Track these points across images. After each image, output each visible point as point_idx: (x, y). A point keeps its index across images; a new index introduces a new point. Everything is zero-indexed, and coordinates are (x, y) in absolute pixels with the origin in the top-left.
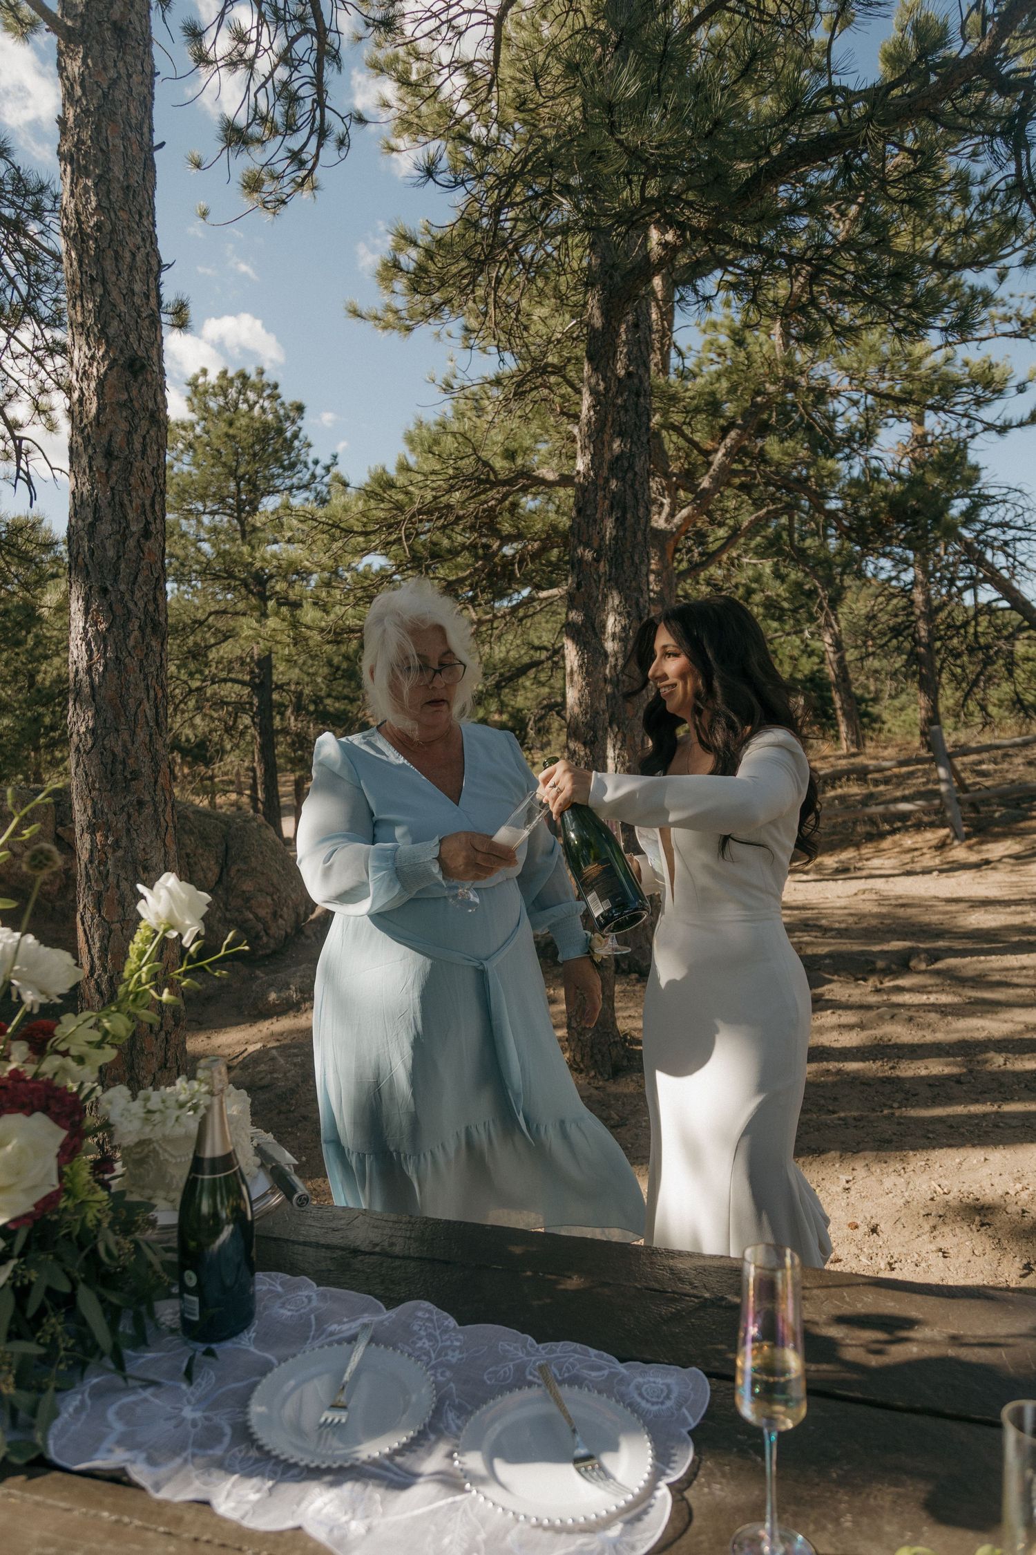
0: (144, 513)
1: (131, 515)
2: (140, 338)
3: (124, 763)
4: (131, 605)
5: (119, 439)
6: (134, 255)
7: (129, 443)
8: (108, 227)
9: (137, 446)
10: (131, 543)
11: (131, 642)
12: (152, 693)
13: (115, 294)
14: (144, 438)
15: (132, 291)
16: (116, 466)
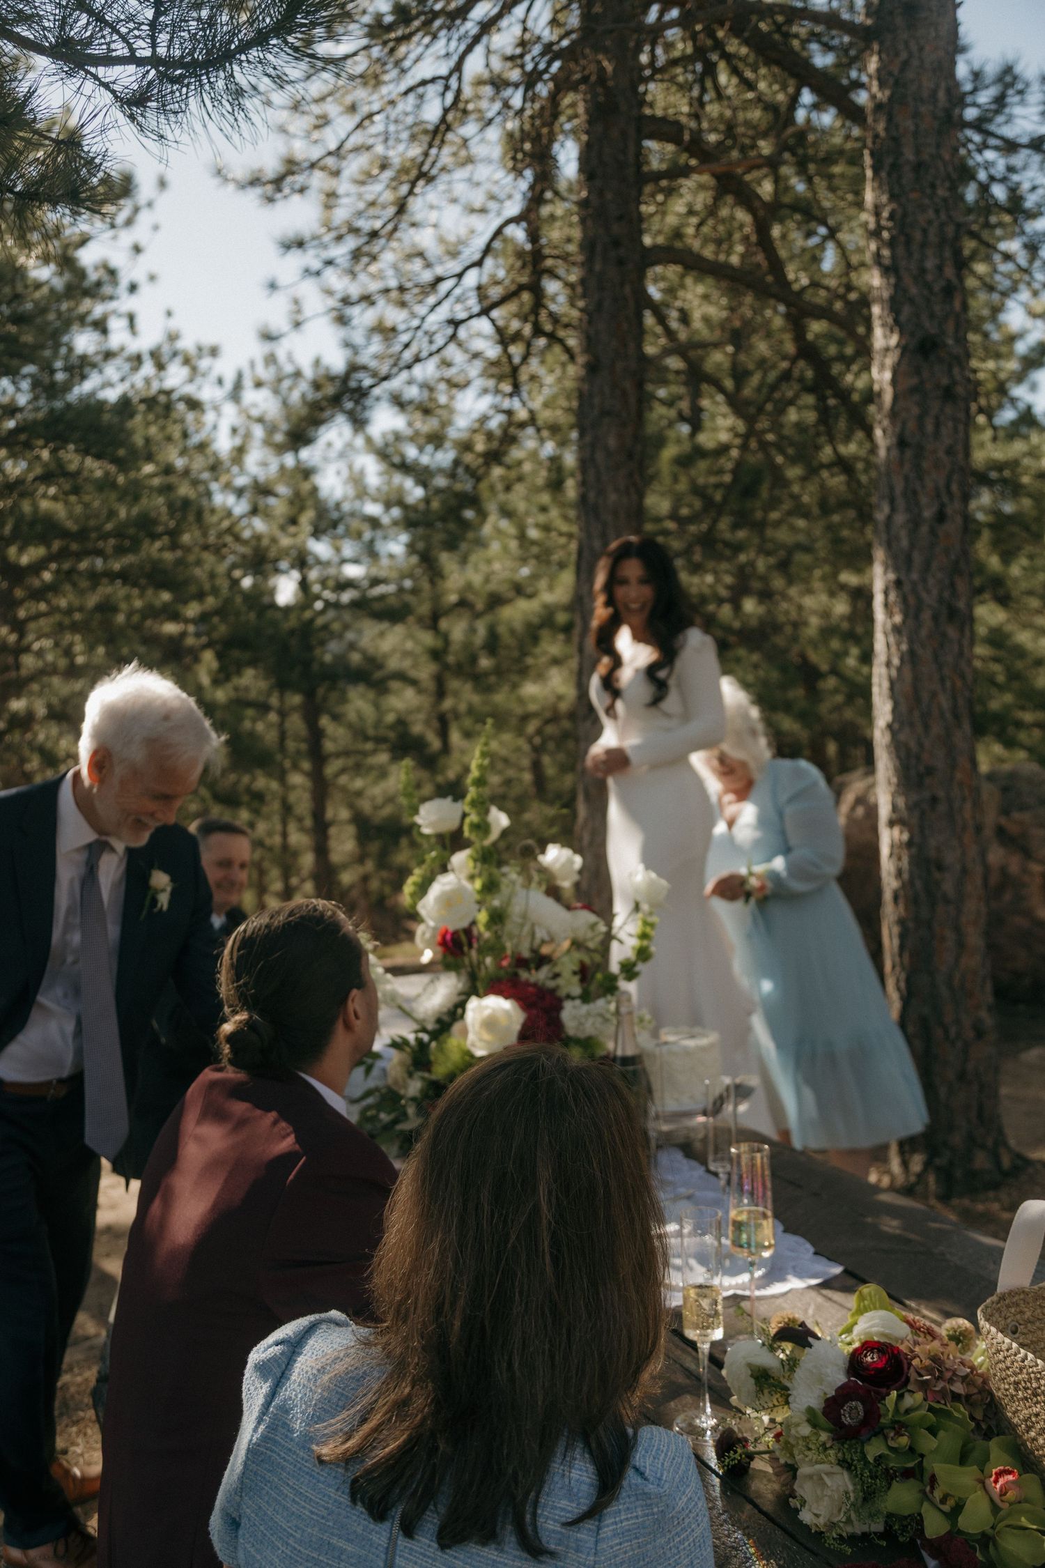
0: (938, 496)
1: (924, 500)
2: (932, 316)
3: (918, 758)
4: (924, 595)
5: (911, 425)
6: (925, 231)
7: (921, 426)
8: (900, 212)
9: (930, 428)
10: (924, 529)
11: (924, 633)
12: (948, 684)
13: (908, 281)
14: (937, 418)
15: (923, 271)
16: (909, 453)
